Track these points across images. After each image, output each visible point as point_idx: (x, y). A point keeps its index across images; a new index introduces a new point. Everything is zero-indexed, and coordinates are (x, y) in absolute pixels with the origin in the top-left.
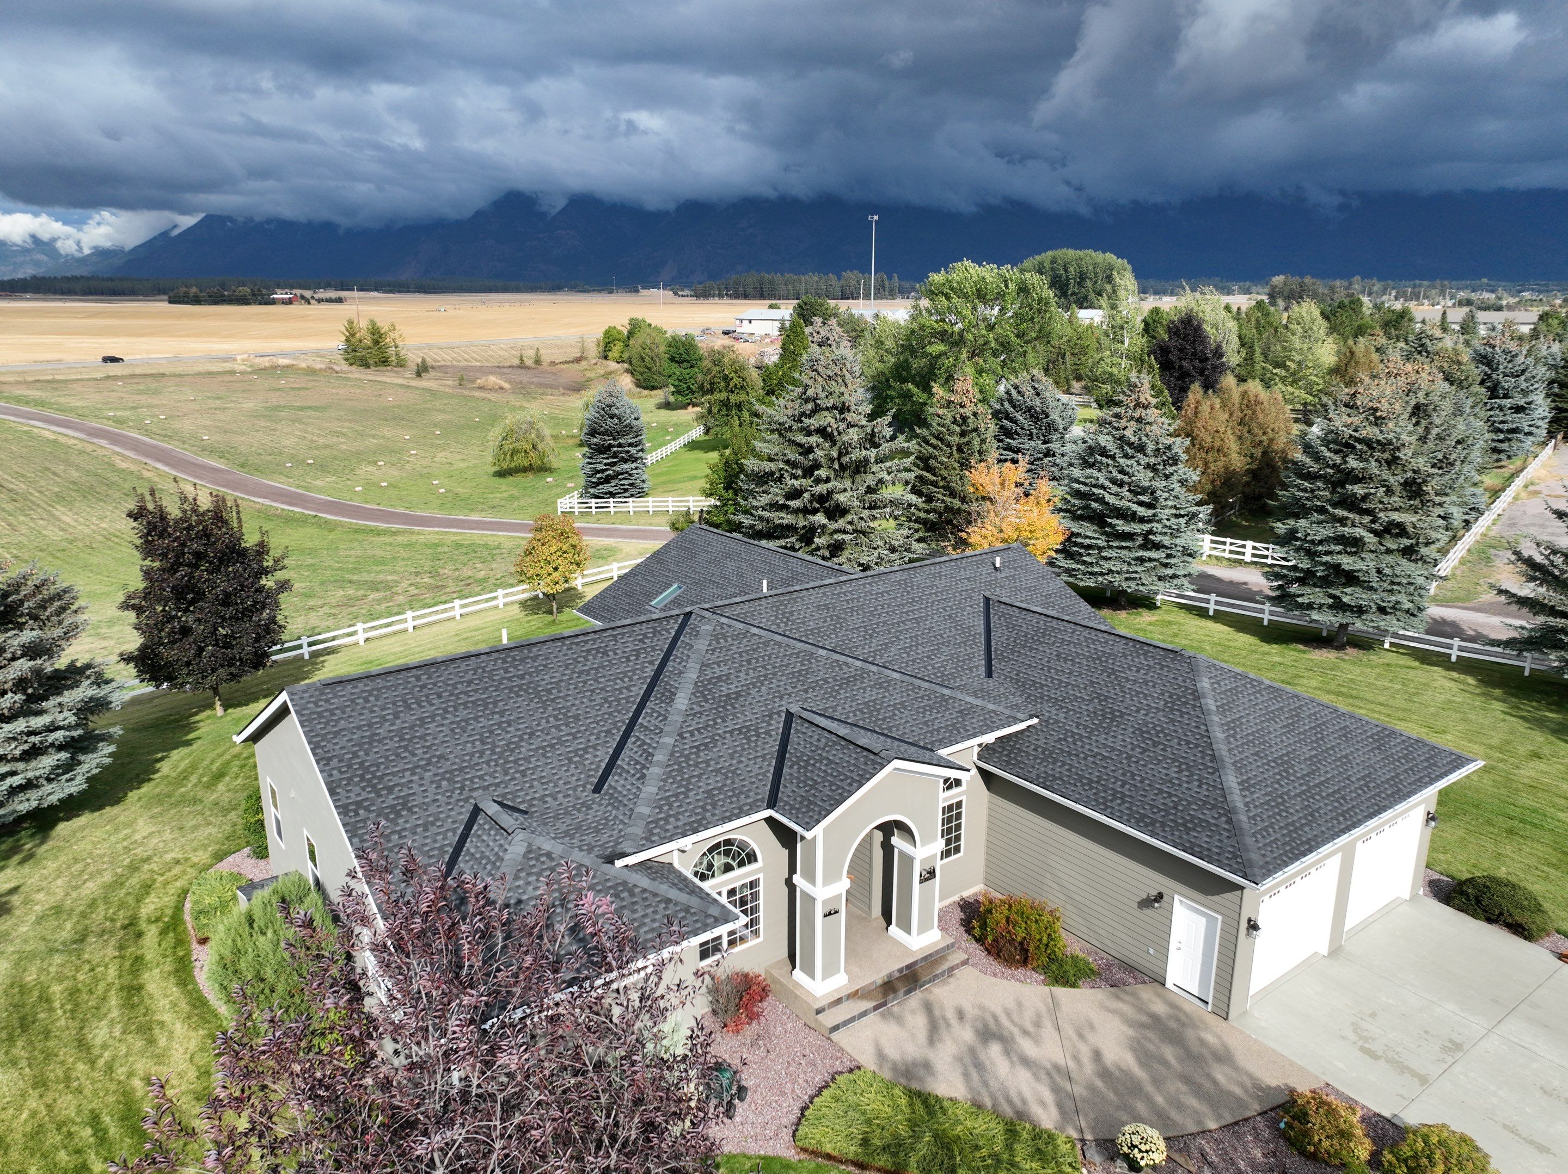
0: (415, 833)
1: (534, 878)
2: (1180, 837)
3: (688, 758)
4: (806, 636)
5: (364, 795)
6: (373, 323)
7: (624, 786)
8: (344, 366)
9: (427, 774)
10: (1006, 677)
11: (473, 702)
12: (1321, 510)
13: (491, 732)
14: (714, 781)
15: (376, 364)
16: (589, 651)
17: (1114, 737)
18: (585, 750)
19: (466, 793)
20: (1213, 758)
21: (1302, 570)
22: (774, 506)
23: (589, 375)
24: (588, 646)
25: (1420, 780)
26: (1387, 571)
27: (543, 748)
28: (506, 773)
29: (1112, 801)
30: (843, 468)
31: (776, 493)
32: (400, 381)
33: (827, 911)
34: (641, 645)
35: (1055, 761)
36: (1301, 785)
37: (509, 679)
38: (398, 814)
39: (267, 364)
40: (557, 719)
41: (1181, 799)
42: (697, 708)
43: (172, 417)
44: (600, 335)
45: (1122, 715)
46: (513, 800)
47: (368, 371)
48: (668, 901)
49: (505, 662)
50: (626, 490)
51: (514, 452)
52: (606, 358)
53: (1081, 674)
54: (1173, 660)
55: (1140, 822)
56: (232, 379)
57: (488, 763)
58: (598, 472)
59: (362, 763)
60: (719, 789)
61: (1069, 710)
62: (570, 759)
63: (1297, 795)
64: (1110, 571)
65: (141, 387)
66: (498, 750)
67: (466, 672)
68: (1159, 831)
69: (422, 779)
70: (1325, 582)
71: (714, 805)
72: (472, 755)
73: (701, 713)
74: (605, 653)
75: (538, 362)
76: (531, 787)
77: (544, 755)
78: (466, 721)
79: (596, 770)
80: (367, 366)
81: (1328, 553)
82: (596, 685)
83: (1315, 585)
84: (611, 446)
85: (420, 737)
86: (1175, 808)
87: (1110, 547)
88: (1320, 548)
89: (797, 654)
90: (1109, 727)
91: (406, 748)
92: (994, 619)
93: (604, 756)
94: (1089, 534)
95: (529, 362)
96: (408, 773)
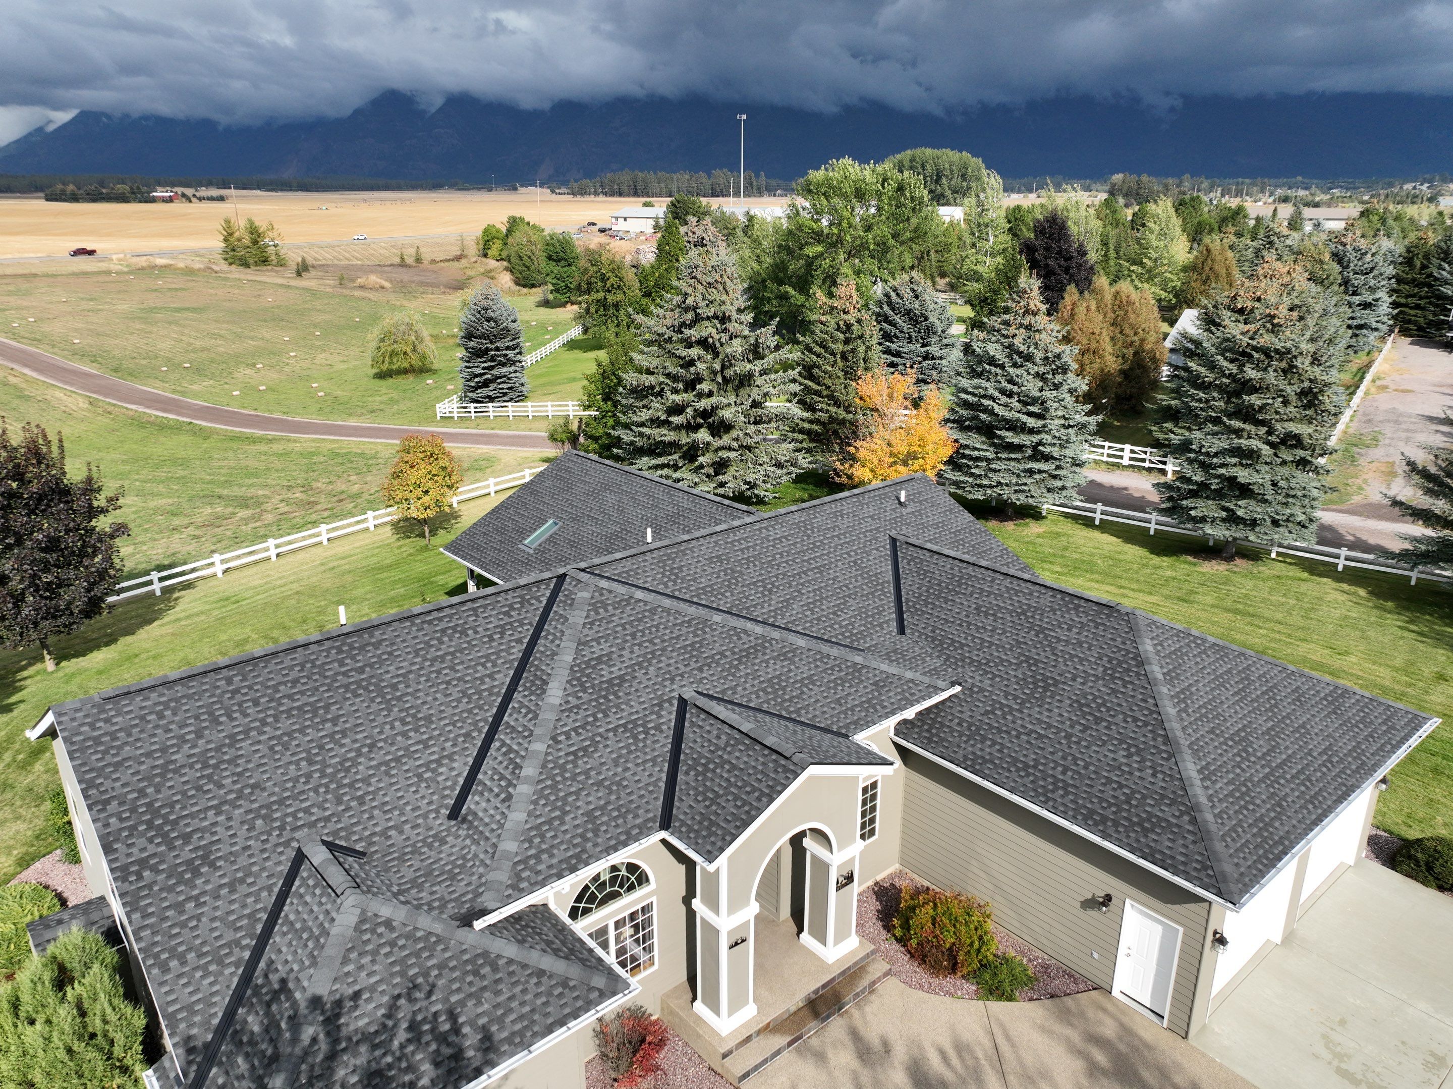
0: (217, 897)
1: (369, 958)
2: (1138, 841)
3: (563, 768)
4: (698, 596)
5: (151, 849)
6: (251, 222)
7: (486, 810)
8: (224, 266)
9: (237, 812)
10: (921, 634)
11: (299, 708)
12: (1216, 421)
13: (321, 747)
14: (595, 798)
15: (256, 264)
16: (443, 631)
17: (1050, 711)
18: (438, 762)
19: (287, 834)
20: (1167, 740)
21: (1196, 483)
22: (656, 422)
23: (470, 273)
24: (443, 625)
25: (1381, 749)
26: (1282, 484)
27: (386, 763)
28: (339, 801)
29: (1053, 791)
30: (726, 381)
31: (657, 409)
32: (280, 281)
33: (733, 941)
34: (507, 619)
35: (984, 739)
36: (1263, 766)
37: (345, 674)
38: (196, 873)
39: (144, 264)
40: (404, 723)
41: (1134, 792)
42: (573, 701)
43: (41, 320)
44: (479, 233)
45: (1056, 683)
46: (347, 839)
47: (248, 270)
48: (541, 973)
49: (340, 651)
50: (505, 394)
51: (393, 354)
52: (485, 255)
53: (1004, 632)
54: (1108, 616)
55: (1086, 821)
56: (107, 279)
57: (316, 790)
58: (476, 376)
59: (149, 805)
60: (602, 808)
61: (995, 676)
62: (419, 776)
63: (1262, 781)
64: (999, 484)
65: (11, 288)
66: (329, 771)
67: (291, 668)
68: (1111, 831)
69: (229, 819)
70: (1218, 495)
71: (596, 831)
72: (296, 780)
73: (578, 707)
74: (464, 633)
75: (418, 260)
76: (371, 818)
77: (387, 773)
78: (289, 734)
79: (452, 788)
80: (246, 265)
81: (1223, 465)
82: (453, 675)
83: (1208, 498)
84: (488, 350)
85: (229, 762)
86: (1128, 802)
87: (999, 459)
88: (1215, 460)
89: (689, 622)
90: (1042, 698)
91: (210, 777)
92: (902, 564)
93: (462, 766)
94: (978, 446)
95: (410, 261)
96: (211, 813)
